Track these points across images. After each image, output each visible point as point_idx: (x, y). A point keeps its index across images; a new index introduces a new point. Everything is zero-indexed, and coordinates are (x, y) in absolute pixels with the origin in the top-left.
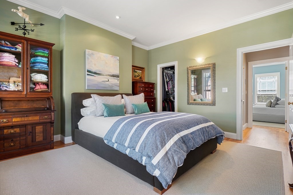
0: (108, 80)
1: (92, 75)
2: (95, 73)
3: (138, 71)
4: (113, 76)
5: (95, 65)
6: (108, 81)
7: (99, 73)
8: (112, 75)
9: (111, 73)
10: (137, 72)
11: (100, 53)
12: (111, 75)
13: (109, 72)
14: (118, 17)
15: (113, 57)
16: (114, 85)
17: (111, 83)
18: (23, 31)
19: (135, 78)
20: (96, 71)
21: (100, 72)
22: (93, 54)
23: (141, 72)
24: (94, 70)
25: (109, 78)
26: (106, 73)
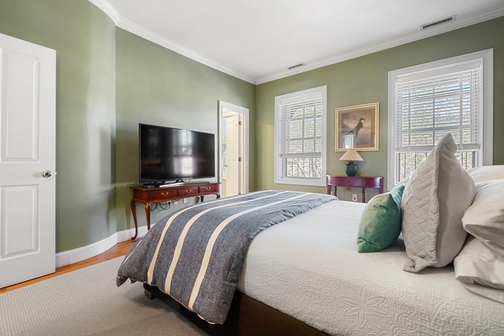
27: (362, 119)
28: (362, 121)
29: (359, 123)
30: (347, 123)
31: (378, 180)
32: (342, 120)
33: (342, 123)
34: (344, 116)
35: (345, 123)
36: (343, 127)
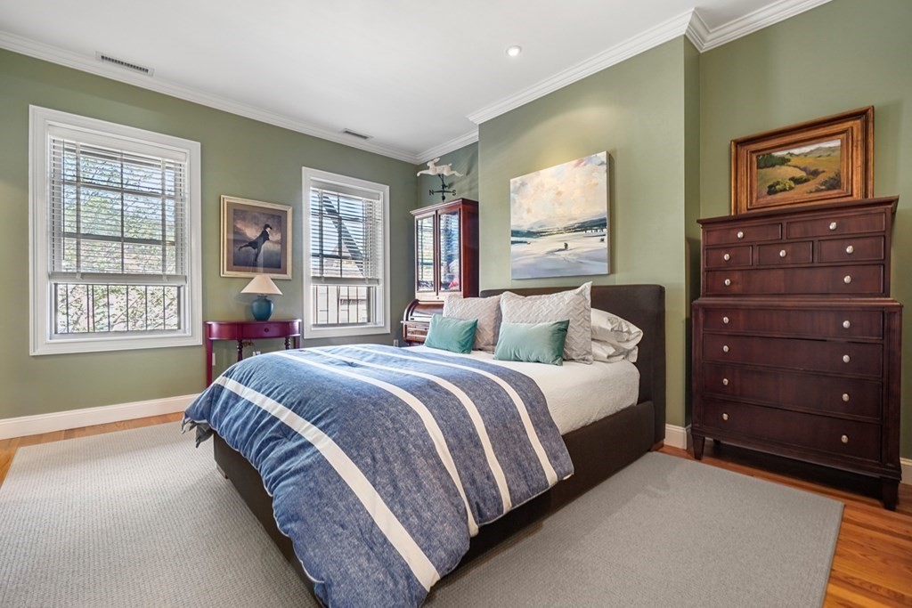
0: (566, 245)
1: (521, 242)
2: (530, 234)
3: (796, 151)
4: (584, 227)
5: (529, 211)
6: (564, 248)
7: (540, 229)
8: (578, 227)
9: (576, 219)
10: (794, 161)
11: (541, 171)
12: (576, 226)
13: (569, 220)
14: (514, 52)
15: (582, 161)
16: (587, 258)
17: (575, 255)
18: (441, 194)
19: (769, 198)
20: (532, 228)
21: (541, 227)
22: (523, 184)
23: (836, 143)
24: (525, 228)
25: (569, 236)
26: (557, 226)
27: (267, 226)
28: (268, 230)
29: (263, 232)
30: (243, 228)
31: (296, 324)
32: (234, 220)
33: (235, 226)
34: (238, 213)
35: (239, 226)
36: (235, 233)
